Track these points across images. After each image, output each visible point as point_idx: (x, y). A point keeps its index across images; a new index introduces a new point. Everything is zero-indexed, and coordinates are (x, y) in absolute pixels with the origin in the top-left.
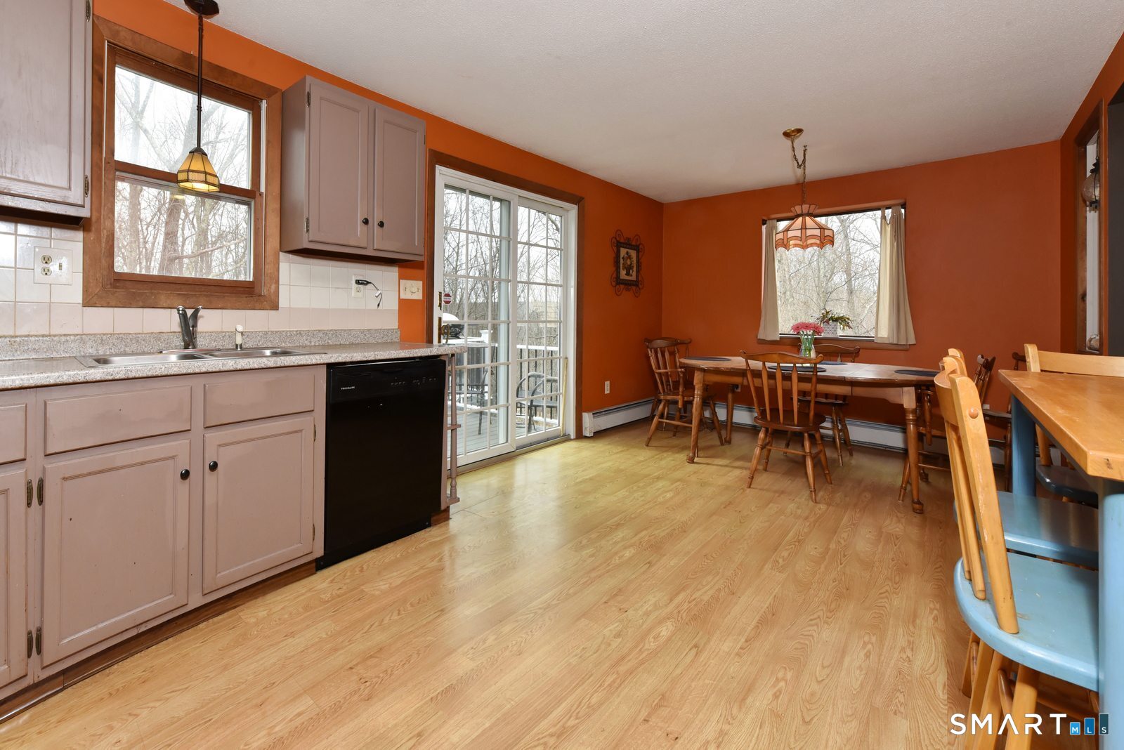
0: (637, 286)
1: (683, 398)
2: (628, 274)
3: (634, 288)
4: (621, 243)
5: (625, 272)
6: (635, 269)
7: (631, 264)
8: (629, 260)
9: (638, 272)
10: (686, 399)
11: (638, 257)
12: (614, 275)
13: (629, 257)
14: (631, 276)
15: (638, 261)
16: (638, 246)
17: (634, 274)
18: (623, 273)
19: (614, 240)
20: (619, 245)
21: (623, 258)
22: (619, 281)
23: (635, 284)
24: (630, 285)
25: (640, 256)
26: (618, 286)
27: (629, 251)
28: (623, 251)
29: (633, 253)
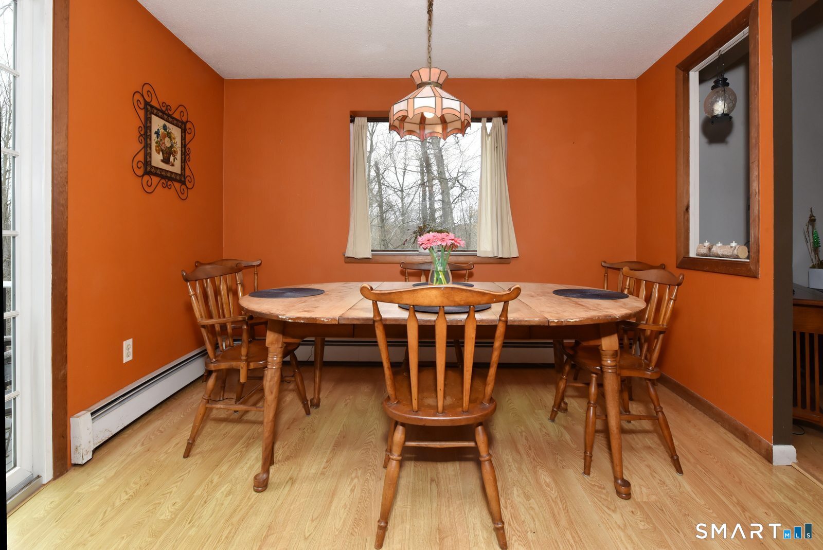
0: (183, 183)
1: (248, 365)
2: (166, 160)
3: (177, 185)
4: (152, 107)
5: (160, 157)
6: (179, 156)
7: (172, 146)
8: (167, 139)
9: (184, 161)
10: (252, 366)
11: (183, 139)
12: (141, 157)
13: (169, 135)
14: (173, 165)
15: (184, 146)
16: (185, 123)
17: (178, 163)
18: (157, 159)
19: (137, 97)
20: (149, 110)
21: (157, 133)
22: (149, 170)
23: (181, 179)
24: (170, 179)
25: (187, 140)
26: (146, 178)
27: (168, 124)
28: (157, 123)
29: (176, 132)
